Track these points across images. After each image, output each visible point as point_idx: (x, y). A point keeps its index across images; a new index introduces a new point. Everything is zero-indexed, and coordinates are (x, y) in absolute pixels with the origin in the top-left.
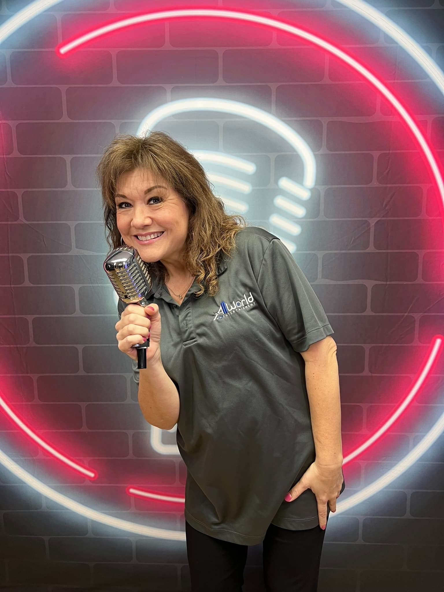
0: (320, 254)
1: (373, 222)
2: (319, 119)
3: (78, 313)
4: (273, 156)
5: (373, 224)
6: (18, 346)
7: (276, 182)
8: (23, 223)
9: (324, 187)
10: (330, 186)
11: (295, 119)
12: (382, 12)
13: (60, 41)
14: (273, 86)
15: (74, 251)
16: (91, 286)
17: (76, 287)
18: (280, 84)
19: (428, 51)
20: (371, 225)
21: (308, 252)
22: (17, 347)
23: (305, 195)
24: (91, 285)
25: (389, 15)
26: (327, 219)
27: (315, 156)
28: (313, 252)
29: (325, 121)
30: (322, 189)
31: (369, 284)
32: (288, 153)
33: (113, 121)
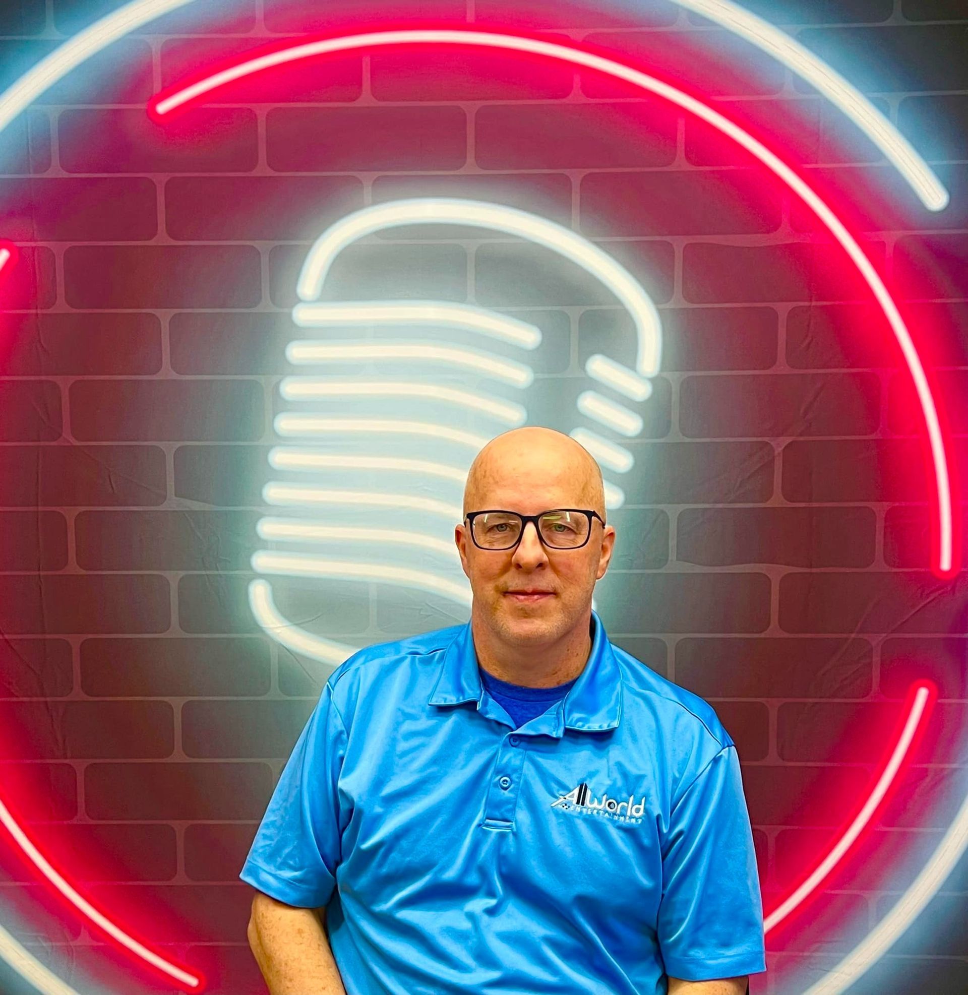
0: (673, 511)
1: (780, 444)
2: (668, 239)
3: (175, 632)
4: (575, 313)
5: (780, 449)
6: (48, 699)
7: (582, 364)
8: (69, 444)
9: (678, 373)
10: (691, 374)
11: (619, 239)
12: (788, 32)
13: (157, 87)
14: (576, 176)
15: (173, 503)
16: (203, 575)
17: (173, 577)
18: (588, 171)
19: (883, 108)
20: (776, 453)
21: (648, 507)
22: (46, 702)
23: (641, 391)
24: (203, 573)
25: (802, 39)
26: (687, 440)
27: (661, 312)
28: (661, 507)
29: (679, 243)
30: (675, 378)
31: (776, 573)
32: (604, 307)
33: (257, 244)
